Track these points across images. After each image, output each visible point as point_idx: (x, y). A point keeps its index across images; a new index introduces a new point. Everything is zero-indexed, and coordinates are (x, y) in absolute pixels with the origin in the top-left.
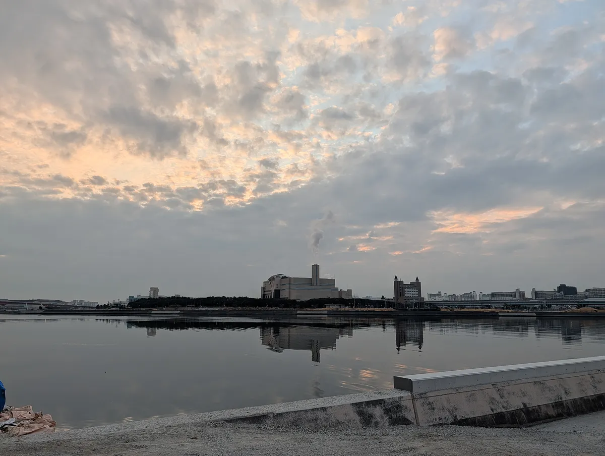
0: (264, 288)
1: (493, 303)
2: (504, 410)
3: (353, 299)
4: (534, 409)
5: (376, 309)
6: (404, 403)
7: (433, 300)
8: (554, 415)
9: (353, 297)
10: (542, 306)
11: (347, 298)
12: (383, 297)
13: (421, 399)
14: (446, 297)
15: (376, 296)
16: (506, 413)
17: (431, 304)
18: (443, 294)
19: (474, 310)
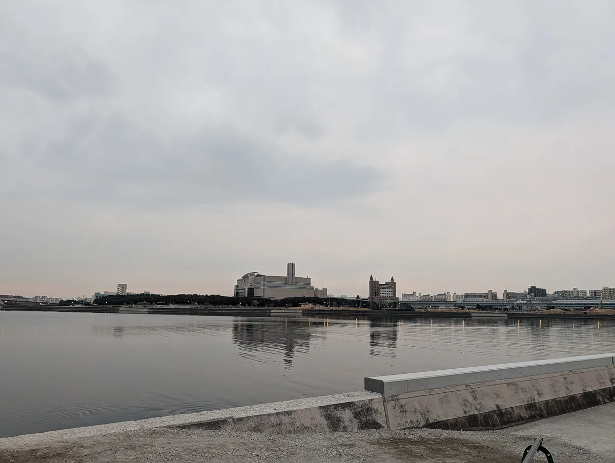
0: (237, 286)
1: (466, 304)
2: (477, 412)
3: (328, 298)
4: (506, 411)
5: (351, 309)
6: (375, 406)
7: (407, 300)
8: (527, 417)
9: (328, 297)
10: (513, 307)
11: (322, 298)
12: (358, 297)
13: (392, 402)
14: (420, 298)
15: (351, 295)
16: (478, 415)
17: (405, 304)
18: (417, 295)
19: (447, 311)
